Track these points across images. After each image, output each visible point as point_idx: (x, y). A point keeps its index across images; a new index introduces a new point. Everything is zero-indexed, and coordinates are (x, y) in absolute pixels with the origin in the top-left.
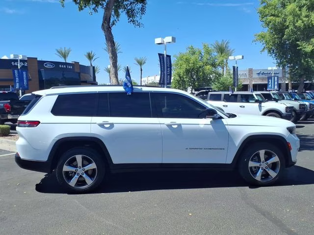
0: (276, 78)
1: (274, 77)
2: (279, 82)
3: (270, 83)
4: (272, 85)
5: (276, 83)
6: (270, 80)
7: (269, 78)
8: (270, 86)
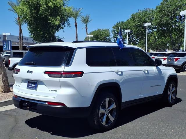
0: (9, 42)
1: (8, 40)
2: (12, 45)
3: (5, 45)
4: (6, 47)
5: (9, 45)
6: (5, 43)
7: (4, 41)
8: (5, 47)
